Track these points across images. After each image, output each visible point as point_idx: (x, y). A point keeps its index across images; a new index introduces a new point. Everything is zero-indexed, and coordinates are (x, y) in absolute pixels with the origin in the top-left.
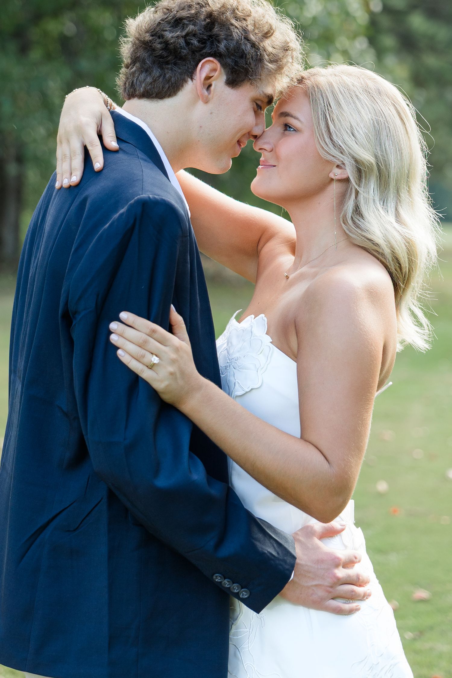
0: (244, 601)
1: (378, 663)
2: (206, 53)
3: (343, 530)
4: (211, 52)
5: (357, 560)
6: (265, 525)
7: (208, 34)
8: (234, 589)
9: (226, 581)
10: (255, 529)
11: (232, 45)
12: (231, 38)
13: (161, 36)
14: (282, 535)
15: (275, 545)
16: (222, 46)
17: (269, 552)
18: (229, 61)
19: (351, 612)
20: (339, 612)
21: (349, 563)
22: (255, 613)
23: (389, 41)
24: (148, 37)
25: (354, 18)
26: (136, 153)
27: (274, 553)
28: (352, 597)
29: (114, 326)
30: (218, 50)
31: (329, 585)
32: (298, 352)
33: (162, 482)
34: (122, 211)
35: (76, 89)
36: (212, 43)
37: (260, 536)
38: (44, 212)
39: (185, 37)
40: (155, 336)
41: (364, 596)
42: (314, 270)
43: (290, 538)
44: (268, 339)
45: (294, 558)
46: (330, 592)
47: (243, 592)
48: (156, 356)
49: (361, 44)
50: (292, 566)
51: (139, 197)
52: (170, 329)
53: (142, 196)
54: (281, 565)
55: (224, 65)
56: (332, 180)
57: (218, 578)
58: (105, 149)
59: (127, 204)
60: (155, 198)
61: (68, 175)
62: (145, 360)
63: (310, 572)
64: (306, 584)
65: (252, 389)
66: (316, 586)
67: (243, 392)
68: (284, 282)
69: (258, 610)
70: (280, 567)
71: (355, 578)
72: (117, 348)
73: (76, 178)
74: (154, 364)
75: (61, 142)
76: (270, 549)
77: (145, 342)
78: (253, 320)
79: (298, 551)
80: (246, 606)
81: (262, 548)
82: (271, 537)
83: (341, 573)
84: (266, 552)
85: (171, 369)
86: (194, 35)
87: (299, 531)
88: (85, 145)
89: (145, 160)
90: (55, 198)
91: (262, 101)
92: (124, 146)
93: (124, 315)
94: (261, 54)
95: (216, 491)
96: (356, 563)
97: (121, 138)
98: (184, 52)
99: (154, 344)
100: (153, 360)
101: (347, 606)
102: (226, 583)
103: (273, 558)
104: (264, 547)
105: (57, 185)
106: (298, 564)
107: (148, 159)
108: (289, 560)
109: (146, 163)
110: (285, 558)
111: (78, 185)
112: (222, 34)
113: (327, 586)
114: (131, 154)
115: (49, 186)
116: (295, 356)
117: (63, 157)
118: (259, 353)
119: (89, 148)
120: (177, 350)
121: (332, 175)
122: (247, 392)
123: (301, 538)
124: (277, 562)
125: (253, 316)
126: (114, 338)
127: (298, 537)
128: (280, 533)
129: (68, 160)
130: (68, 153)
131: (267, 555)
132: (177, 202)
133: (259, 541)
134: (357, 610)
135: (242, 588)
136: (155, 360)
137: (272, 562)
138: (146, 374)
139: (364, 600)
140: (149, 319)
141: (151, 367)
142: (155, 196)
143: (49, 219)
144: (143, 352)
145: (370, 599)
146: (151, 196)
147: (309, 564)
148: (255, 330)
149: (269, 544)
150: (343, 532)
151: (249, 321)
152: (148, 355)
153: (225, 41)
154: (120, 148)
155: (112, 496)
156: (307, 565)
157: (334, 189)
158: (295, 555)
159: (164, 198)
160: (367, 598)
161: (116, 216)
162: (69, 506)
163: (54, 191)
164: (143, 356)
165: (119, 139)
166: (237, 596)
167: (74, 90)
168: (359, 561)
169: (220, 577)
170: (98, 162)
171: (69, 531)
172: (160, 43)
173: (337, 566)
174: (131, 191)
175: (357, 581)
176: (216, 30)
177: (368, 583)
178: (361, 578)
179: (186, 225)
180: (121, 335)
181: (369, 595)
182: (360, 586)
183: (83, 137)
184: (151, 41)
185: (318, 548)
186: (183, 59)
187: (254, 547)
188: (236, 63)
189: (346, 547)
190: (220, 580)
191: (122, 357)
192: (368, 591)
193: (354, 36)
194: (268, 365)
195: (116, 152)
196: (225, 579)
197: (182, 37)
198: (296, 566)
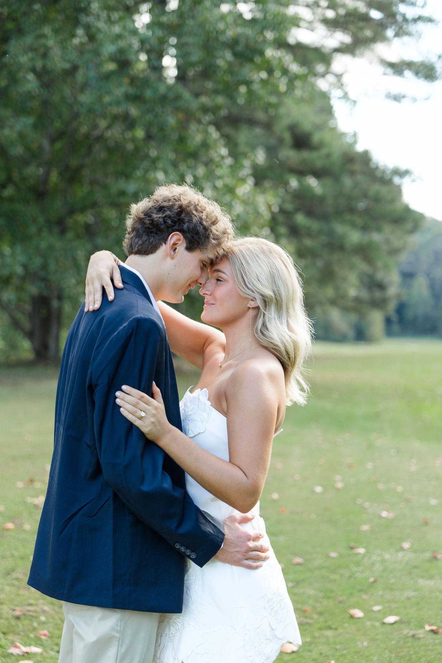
0: (193, 560)
1: (272, 599)
2: (175, 229)
3: (253, 519)
4: (178, 228)
5: (261, 537)
6: (207, 515)
7: (178, 218)
8: (187, 553)
9: (182, 548)
10: (201, 517)
11: (192, 226)
12: (192, 222)
13: (150, 216)
14: (216, 521)
15: (213, 527)
16: (185, 226)
17: (208, 531)
18: (189, 235)
19: (257, 568)
20: (250, 567)
21: (257, 538)
22: (199, 567)
23: (283, 230)
24: (142, 216)
25: (262, 216)
26: (134, 290)
27: (212, 532)
28: (258, 559)
29: (118, 394)
30: (183, 228)
31: (244, 551)
32: (227, 411)
33: (145, 488)
34: (125, 325)
35: (97, 252)
36: (180, 224)
37: (203, 521)
38: (78, 325)
39: (163, 218)
40: (143, 400)
41: (265, 559)
42: (237, 362)
43: (221, 523)
44: (209, 403)
45: (224, 535)
46: (245, 556)
47: (192, 555)
48: (144, 412)
49: (266, 231)
50: (222, 540)
51: (135, 316)
52: (152, 396)
53: (137, 316)
54: (216, 539)
55: (185, 238)
56: (249, 308)
57: (178, 546)
58: (115, 288)
59: (128, 321)
60: (145, 317)
61: (92, 303)
62: (137, 414)
63: (233, 544)
64: (230, 551)
65: (199, 433)
66: (236, 552)
67: (194, 435)
68: (218, 370)
69: (201, 564)
70: (215, 540)
71: (260, 547)
72: (120, 407)
73: (97, 306)
74: (142, 417)
75: (88, 284)
76: (209, 529)
77: (137, 403)
78: (200, 392)
79: (226, 531)
80: (194, 563)
81: (204, 528)
82: (210, 522)
83: (251, 544)
84: (207, 531)
85: (153, 420)
86: (170, 217)
87: (227, 518)
88: (103, 285)
89: (139, 295)
90: (84, 317)
91: (207, 262)
92: (126, 286)
93: (124, 387)
94: (208, 234)
95: (177, 494)
96: (261, 538)
97: (124, 281)
98: (163, 227)
99: (142, 405)
100: (141, 414)
101: (254, 564)
102: (183, 549)
103: (211, 534)
104: (206, 528)
105: (86, 310)
106: (226, 539)
107: (141, 294)
108: (220, 536)
109: (140, 297)
110: (218, 535)
111: (99, 310)
112: (186, 219)
113: (243, 552)
114: (130, 291)
115: (81, 310)
116: (225, 413)
117: (90, 293)
118: (204, 411)
119: (105, 287)
120: (156, 408)
121: (249, 305)
122: (196, 435)
123: (228, 523)
124: (214, 537)
125: (200, 389)
126: (118, 401)
127: (226, 522)
128: (215, 520)
129: (93, 295)
130: (92, 290)
131: (208, 534)
132: (158, 320)
133: (203, 524)
134: (261, 566)
135: (192, 552)
136: (143, 414)
137: (211, 537)
138: (137, 423)
139: (265, 561)
140: (139, 390)
141: (141, 418)
142: (145, 316)
143: (81, 329)
144: (136, 409)
145: (269, 560)
146: (142, 316)
147: (233, 538)
148: (201, 398)
149: (209, 526)
150: (253, 520)
151: (198, 392)
152: (139, 411)
153: (187, 223)
154: (124, 287)
155: (116, 496)
156: (231, 539)
157: (251, 313)
158: (224, 533)
159: (150, 317)
160: (267, 560)
161: (121, 328)
162: (91, 501)
163: (84, 312)
164: (136, 412)
165: (123, 282)
166: (189, 557)
167: (96, 253)
168: (263, 537)
169: (179, 545)
170: (111, 296)
171: (90, 516)
172: (149, 220)
173: (249, 540)
174: (130, 313)
175: (261, 550)
176: (183, 215)
177: (268, 550)
178: (263, 547)
179: (163, 334)
180: (122, 399)
181: (268, 558)
182: (263, 552)
183: (102, 281)
184: (143, 218)
185: (238, 529)
186: (161, 231)
187: (200, 528)
188: (193, 237)
189: (254, 528)
190: (179, 547)
191: (123, 412)
192: (268, 556)
193: (262, 227)
194: (209, 419)
195: (122, 289)
196: (182, 546)
197: (162, 218)
198: (224, 539)
